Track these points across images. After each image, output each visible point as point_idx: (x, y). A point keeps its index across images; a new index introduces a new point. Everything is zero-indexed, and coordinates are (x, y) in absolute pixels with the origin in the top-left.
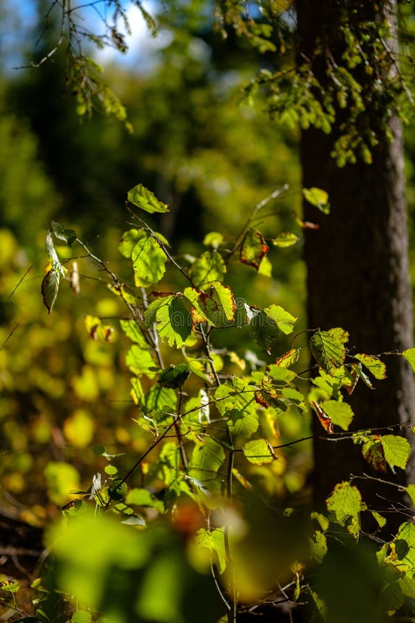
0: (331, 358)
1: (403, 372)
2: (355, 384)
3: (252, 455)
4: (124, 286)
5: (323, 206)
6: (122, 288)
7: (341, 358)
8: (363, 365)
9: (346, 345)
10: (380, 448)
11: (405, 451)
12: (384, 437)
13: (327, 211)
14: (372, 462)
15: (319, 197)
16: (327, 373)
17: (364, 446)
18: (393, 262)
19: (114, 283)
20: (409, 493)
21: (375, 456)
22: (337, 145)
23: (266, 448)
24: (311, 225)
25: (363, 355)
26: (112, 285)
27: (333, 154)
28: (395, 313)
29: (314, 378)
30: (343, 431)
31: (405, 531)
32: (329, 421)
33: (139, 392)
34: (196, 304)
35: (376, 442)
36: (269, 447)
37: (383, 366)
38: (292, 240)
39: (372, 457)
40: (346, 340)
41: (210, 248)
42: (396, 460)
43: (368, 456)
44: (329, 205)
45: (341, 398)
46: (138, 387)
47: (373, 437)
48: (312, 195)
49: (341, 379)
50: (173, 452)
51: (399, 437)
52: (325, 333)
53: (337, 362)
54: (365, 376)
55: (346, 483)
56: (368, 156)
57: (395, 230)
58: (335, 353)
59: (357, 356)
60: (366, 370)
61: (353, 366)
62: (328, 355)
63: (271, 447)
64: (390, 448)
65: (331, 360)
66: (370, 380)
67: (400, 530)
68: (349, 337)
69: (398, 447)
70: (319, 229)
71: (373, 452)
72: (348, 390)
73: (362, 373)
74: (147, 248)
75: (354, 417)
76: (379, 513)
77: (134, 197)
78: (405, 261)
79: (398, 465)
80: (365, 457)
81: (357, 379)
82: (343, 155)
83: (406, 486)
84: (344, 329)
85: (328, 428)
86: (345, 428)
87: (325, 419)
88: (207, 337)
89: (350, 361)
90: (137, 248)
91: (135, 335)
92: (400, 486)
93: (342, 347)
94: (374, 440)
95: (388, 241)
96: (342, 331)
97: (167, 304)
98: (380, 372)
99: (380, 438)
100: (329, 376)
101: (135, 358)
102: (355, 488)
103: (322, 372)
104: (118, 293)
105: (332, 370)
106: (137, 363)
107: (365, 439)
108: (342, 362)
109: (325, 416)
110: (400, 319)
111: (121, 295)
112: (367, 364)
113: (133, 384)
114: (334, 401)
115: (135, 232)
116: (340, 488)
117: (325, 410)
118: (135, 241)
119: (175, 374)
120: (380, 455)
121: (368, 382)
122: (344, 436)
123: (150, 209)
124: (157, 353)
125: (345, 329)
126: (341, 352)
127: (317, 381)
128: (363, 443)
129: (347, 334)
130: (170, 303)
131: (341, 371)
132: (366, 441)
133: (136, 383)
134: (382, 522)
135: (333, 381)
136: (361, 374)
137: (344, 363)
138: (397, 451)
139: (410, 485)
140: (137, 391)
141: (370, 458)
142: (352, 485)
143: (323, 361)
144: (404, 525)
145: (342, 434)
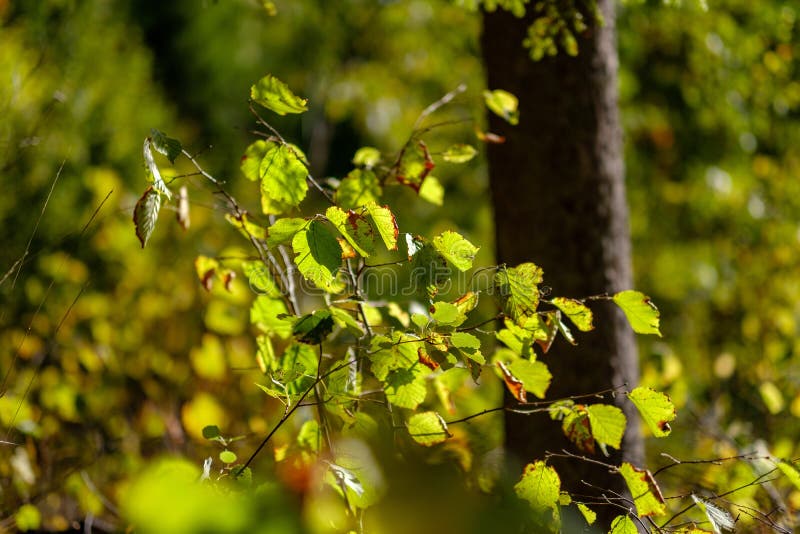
0: (520, 303)
1: (619, 333)
2: (553, 338)
3: (419, 432)
4: (248, 215)
5: (511, 114)
6: (244, 217)
7: (533, 303)
8: (563, 314)
9: (539, 286)
10: (586, 421)
11: (618, 425)
12: (591, 407)
13: (514, 121)
14: (575, 439)
15: (504, 103)
16: (516, 323)
17: (565, 419)
18: (603, 189)
19: (234, 211)
20: (623, 474)
21: (579, 433)
22: (532, 31)
23: (437, 423)
24: (494, 138)
25: (562, 299)
26: (232, 216)
27: (527, 43)
28: (608, 256)
29: (498, 331)
30: (538, 400)
31: (618, 528)
32: (519, 385)
33: (268, 355)
34: (343, 230)
35: (582, 413)
36: (440, 421)
37: (589, 314)
38: (469, 153)
39: (576, 433)
40: (539, 280)
41: (363, 167)
42: (607, 436)
43: (571, 433)
44: (518, 114)
45: (533, 357)
46: (267, 348)
47: (578, 407)
48: (497, 100)
49: (533, 331)
50: (315, 434)
51: (610, 407)
52: (512, 270)
53: (528, 309)
54: (565, 328)
55: (540, 464)
56: (572, 46)
57: (605, 148)
58: (526, 297)
59: (555, 301)
60: (566, 320)
61: (549, 315)
62: (516, 299)
63: (443, 422)
64: (599, 421)
65: (520, 306)
66: (571, 333)
67: (612, 526)
68: (543, 276)
69: (609, 420)
70: (505, 143)
71: (577, 427)
72: (543, 347)
73: (561, 324)
74: (279, 161)
75: (551, 380)
76: (587, 506)
77: (261, 95)
78: (619, 190)
79: (610, 443)
80: (567, 434)
81: (555, 333)
82: (539, 44)
83: (619, 465)
84: (536, 265)
85: (519, 396)
86: (541, 394)
87: (514, 383)
88: (356, 279)
89: (544, 307)
90: (265, 162)
91: (263, 281)
92: (610, 466)
93: (535, 289)
94: (578, 412)
95: (596, 163)
96: (534, 267)
97: (304, 229)
98: (585, 321)
99: (586, 408)
100: (517, 328)
101: (263, 311)
102: (552, 469)
103: (508, 322)
104: (238, 224)
105: (522, 319)
106: (265, 318)
107: (567, 411)
108: (534, 308)
109: (514, 379)
110: (614, 264)
111: (244, 227)
112: (567, 312)
113: (260, 344)
114: (524, 361)
115: (261, 144)
116: (532, 469)
117: (513, 372)
118: (262, 155)
119: (315, 323)
120: (586, 431)
121: (569, 336)
122: (539, 406)
123: (282, 109)
124: (292, 303)
125: (539, 265)
126: (533, 295)
127: (503, 335)
128: (564, 416)
129: (541, 271)
130: (308, 228)
131: (534, 320)
132: (567, 414)
133: (265, 343)
134: (591, 517)
135: (524, 334)
136: (559, 325)
137: (537, 311)
138: (608, 425)
139: (624, 464)
140: (265, 354)
141: (574, 435)
142: (548, 465)
143: (510, 309)
144: (617, 519)
145: (536, 404)
